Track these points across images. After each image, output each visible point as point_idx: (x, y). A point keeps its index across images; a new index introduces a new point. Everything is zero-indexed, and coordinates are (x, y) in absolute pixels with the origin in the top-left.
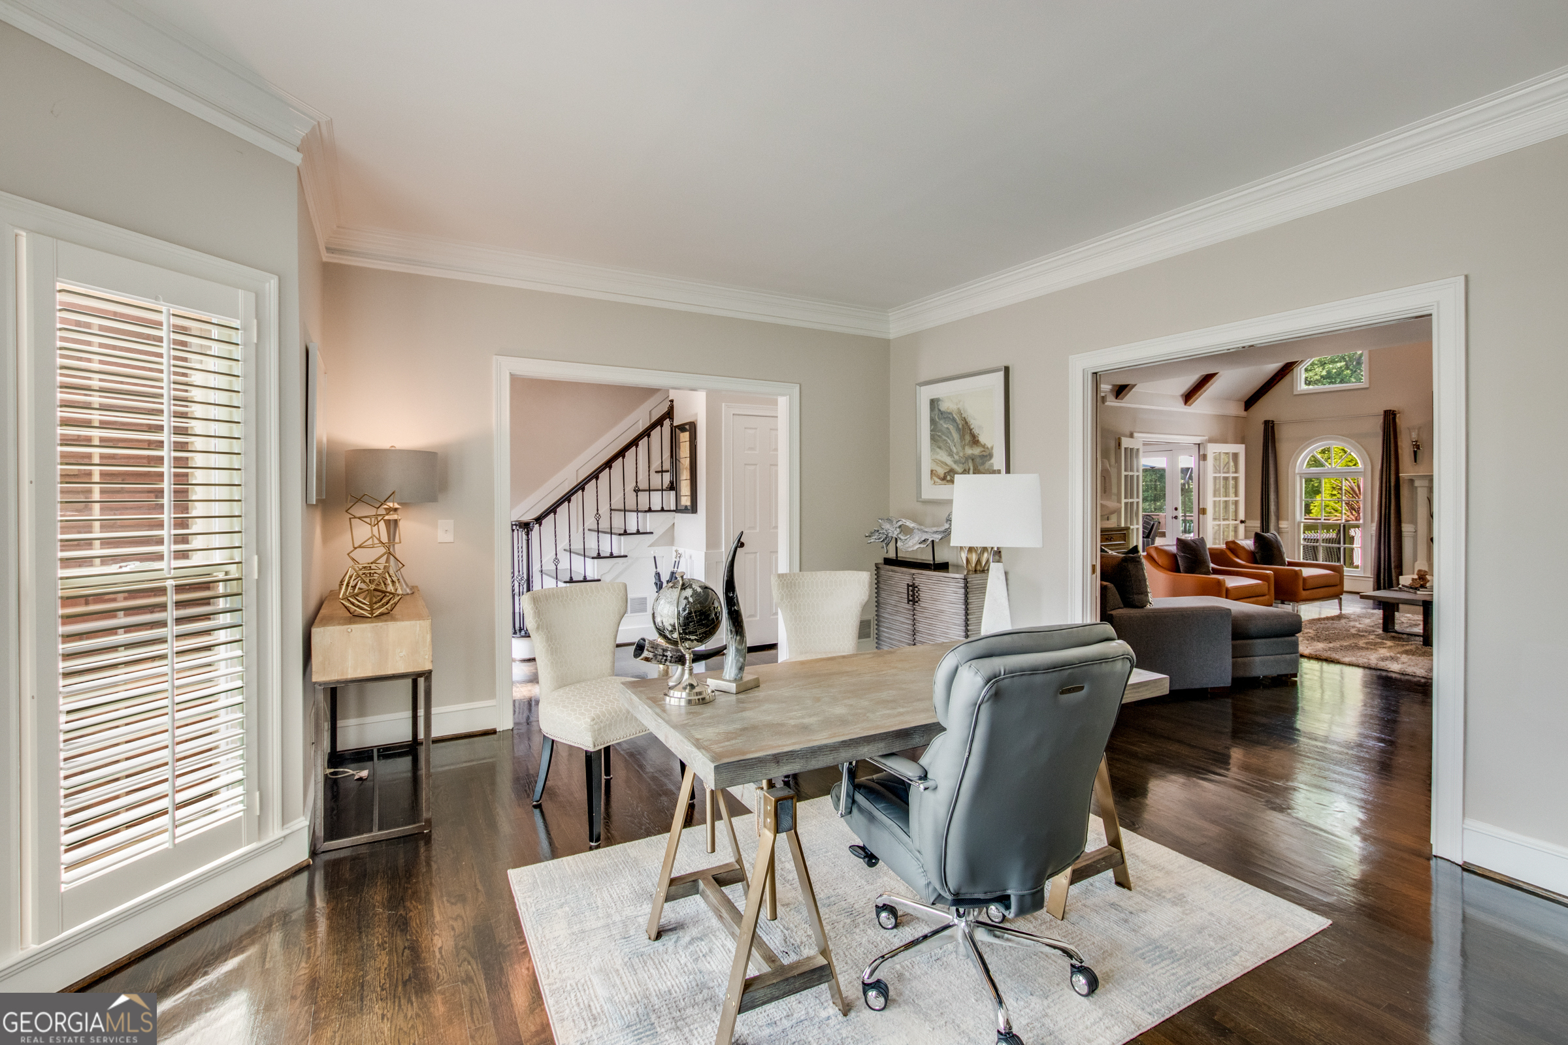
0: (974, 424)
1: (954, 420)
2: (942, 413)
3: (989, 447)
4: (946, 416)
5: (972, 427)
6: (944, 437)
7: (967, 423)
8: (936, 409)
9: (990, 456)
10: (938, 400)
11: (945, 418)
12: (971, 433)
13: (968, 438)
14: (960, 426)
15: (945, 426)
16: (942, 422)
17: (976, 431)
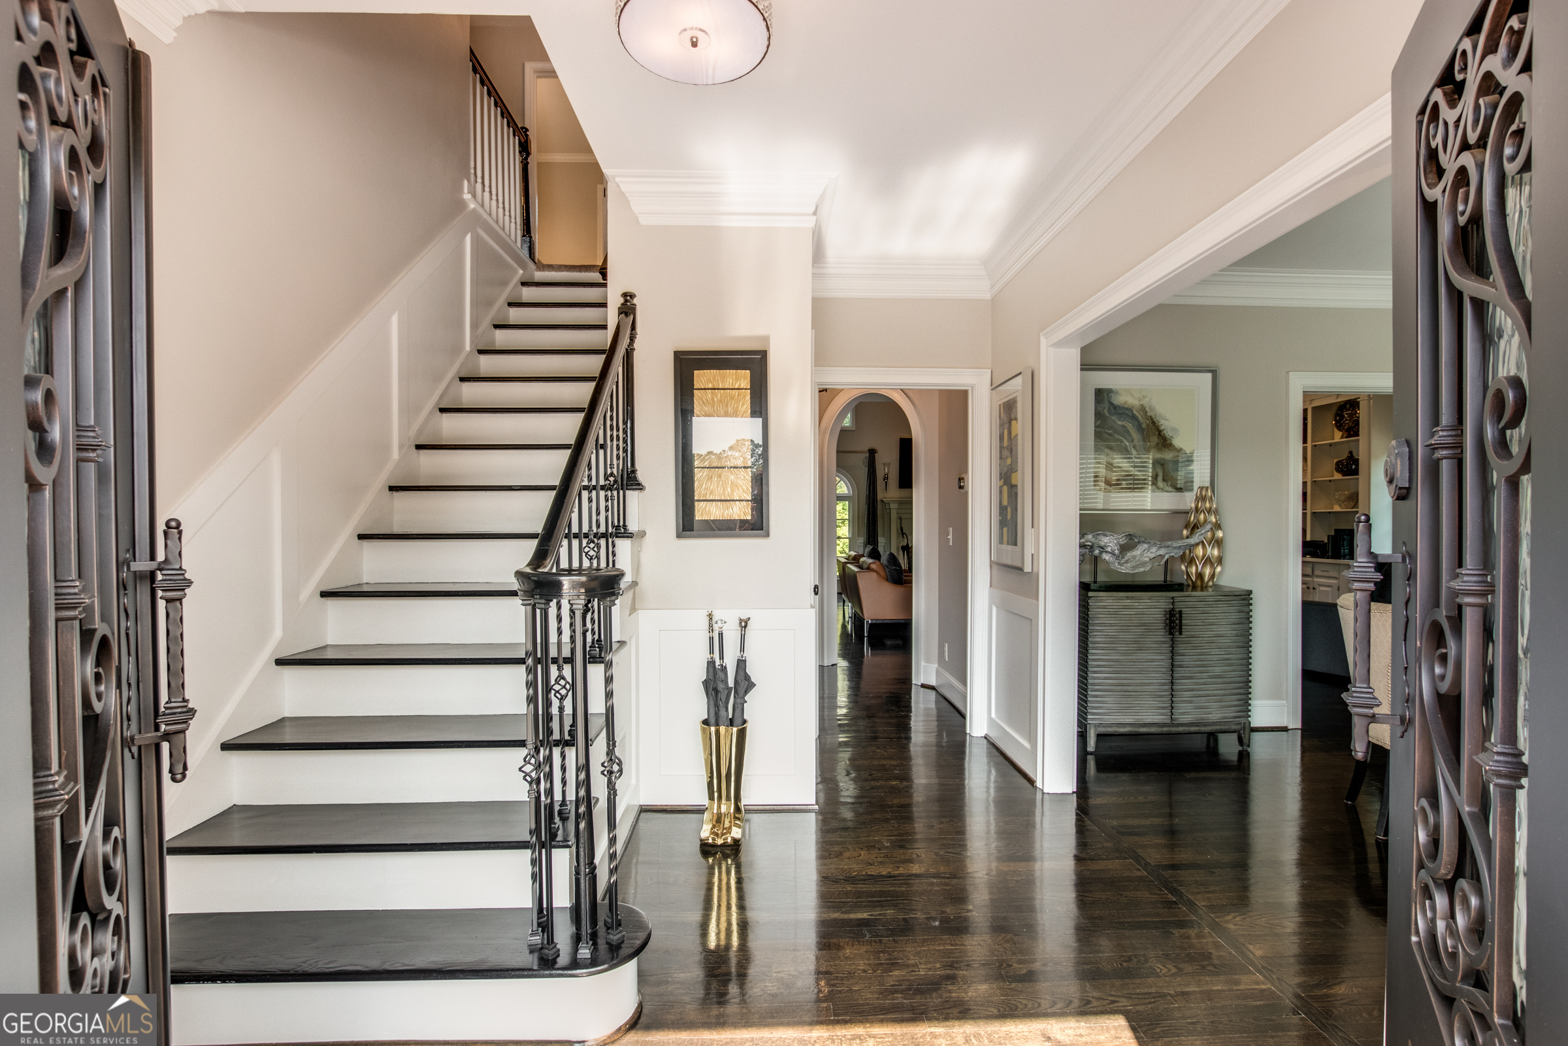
0: (1166, 425)
1: (1134, 417)
2: (1115, 407)
3: (1188, 452)
4: (1124, 412)
5: (1162, 428)
6: (1118, 437)
7: (1153, 423)
8: (1106, 402)
9: (1190, 461)
10: (1110, 391)
11: (1120, 414)
12: (1159, 434)
13: (1155, 439)
14: (1144, 426)
15: (1120, 423)
16: (1114, 418)
17: (1168, 433)
